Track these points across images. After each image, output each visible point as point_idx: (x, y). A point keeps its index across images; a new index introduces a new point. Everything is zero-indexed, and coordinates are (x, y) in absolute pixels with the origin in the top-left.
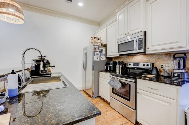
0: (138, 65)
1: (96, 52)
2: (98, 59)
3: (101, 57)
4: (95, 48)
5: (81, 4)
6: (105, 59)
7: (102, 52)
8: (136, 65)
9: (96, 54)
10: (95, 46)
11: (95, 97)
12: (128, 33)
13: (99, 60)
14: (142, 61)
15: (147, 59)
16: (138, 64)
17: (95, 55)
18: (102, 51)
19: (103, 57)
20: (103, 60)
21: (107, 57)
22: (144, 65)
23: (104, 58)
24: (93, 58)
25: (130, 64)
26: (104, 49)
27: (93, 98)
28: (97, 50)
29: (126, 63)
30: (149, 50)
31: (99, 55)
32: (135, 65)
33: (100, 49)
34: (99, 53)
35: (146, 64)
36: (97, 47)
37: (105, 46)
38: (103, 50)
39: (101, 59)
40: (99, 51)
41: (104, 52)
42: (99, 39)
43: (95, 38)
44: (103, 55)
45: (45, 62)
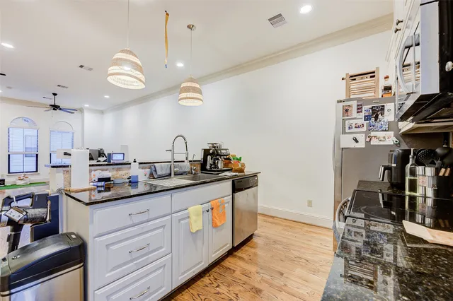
1: (351, 121)
2: (357, 141)
3: (373, 134)
4: (347, 111)
6: (396, 140)
7: (376, 118)
9: (349, 128)
10: (345, 104)
13: (362, 144)
17: (347, 131)
18: (376, 113)
19: (381, 134)
20: (382, 143)
21: (401, 132)
23: (387, 139)
24: (337, 141)
26: (390, 106)
28: (354, 113)
31: (364, 129)
33: (366, 107)
36: (354, 104)
38: (383, 109)
39: (374, 142)
40: (362, 115)
41: (388, 117)
42: (372, 74)
43: (353, 77)
44: (386, 127)
45: (211, 151)
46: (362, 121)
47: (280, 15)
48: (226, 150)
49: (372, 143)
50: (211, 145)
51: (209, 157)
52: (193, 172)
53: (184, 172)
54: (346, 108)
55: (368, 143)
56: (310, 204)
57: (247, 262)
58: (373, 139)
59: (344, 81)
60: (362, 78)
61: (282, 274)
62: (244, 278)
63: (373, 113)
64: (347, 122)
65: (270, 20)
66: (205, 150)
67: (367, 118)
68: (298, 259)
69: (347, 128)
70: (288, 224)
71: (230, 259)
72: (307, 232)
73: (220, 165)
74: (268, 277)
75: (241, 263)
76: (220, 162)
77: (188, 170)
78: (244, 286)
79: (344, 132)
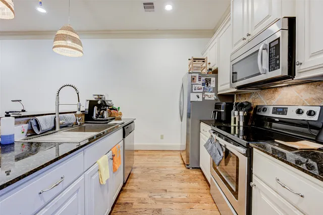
0: (284, 111)
1: (196, 85)
2: (198, 97)
3: (206, 93)
4: (193, 79)
5: (169, 7)
6: (215, 97)
7: (207, 85)
8: (279, 113)
9: (195, 90)
10: (193, 74)
11: (193, 168)
12: (249, 35)
13: (200, 99)
14: (298, 101)
15: (314, 96)
16: (283, 108)
17: (194, 91)
18: (207, 82)
19: (209, 94)
20: (210, 99)
21: (219, 93)
22: (299, 112)
23: (212, 96)
24: (189, 97)
25: (265, 110)
26: (213, 79)
27: (189, 168)
28: (197, 82)
29: (257, 106)
30: (302, 67)
31: (202, 91)
32: (276, 111)
33: (203, 78)
34: (202, 87)
35: (306, 109)
36: (197, 75)
37: (216, 72)
38: (210, 81)
39: (206, 98)
40: (201, 82)
41: (213, 85)
42: (203, 60)
43: (195, 60)
44: (211, 90)
45: (99, 102)
46: (201, 86)
47: (152, 4)
48: (111, 101)
49: (205, 99)
50: (97, 97)
51: (96, 108)
52: (79, 123)
53: (70, 124)
54: (193, 77)
55: (203, 98)
56: (162, 137)
57: (138, 192)
58: (206, 96)
59: (190, 61)
60: (199, 61)
61: (166, 191)
62: (143, 206)
63: (206, 82)
64: (193, 85)
65: (144, 4)
66: (90, 101)
67: (203, 84)
68: (168, 176)
69: (193, 89)
70: (149, 154)
71: (123, 195)
72: (163, 156)
73: (106, 115)
74: (159, 197)
75: (134, 195)
76: (105, 112)
77: (73, 121)
78: (146, 212)
79: (192, 92)
